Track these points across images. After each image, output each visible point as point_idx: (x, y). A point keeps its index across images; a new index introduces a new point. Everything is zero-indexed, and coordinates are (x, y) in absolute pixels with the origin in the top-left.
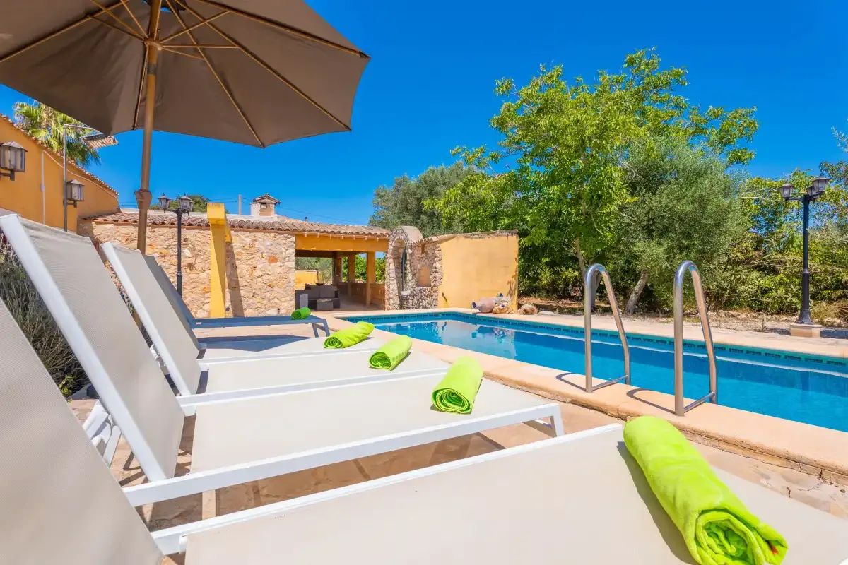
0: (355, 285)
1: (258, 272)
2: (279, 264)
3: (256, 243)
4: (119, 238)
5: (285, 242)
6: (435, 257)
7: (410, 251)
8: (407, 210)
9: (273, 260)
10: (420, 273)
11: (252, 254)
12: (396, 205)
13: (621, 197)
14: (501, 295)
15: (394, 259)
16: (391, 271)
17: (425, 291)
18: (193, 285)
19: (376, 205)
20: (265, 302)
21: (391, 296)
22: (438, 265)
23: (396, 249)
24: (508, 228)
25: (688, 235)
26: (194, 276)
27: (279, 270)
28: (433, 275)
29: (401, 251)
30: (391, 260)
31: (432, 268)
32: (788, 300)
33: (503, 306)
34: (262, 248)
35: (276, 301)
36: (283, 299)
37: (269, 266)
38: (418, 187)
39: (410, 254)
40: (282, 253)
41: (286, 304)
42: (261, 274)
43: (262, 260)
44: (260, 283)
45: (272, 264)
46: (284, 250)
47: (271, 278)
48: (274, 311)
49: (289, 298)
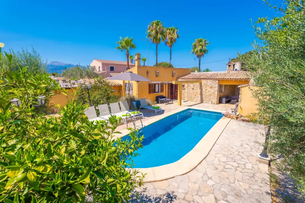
1: (207, 91)
2: (213, 89)
3: (207, 83)
5: (215, 82)
9: (211, 88)
11: (206, 86)
18: (193, 93)
20: (208, 99)
26: (194, 91)
27: (213, 91)
33: (230, 116)
34: (209, 84)
35: (211, 99)
36: (213, 99)
41: (214, 101)
43: (209, 88)
44: (208, 94)
45: (211, 89)
46: (215, 85)
47: (211, 93)
48: (210, 102)
49: (215, 99)
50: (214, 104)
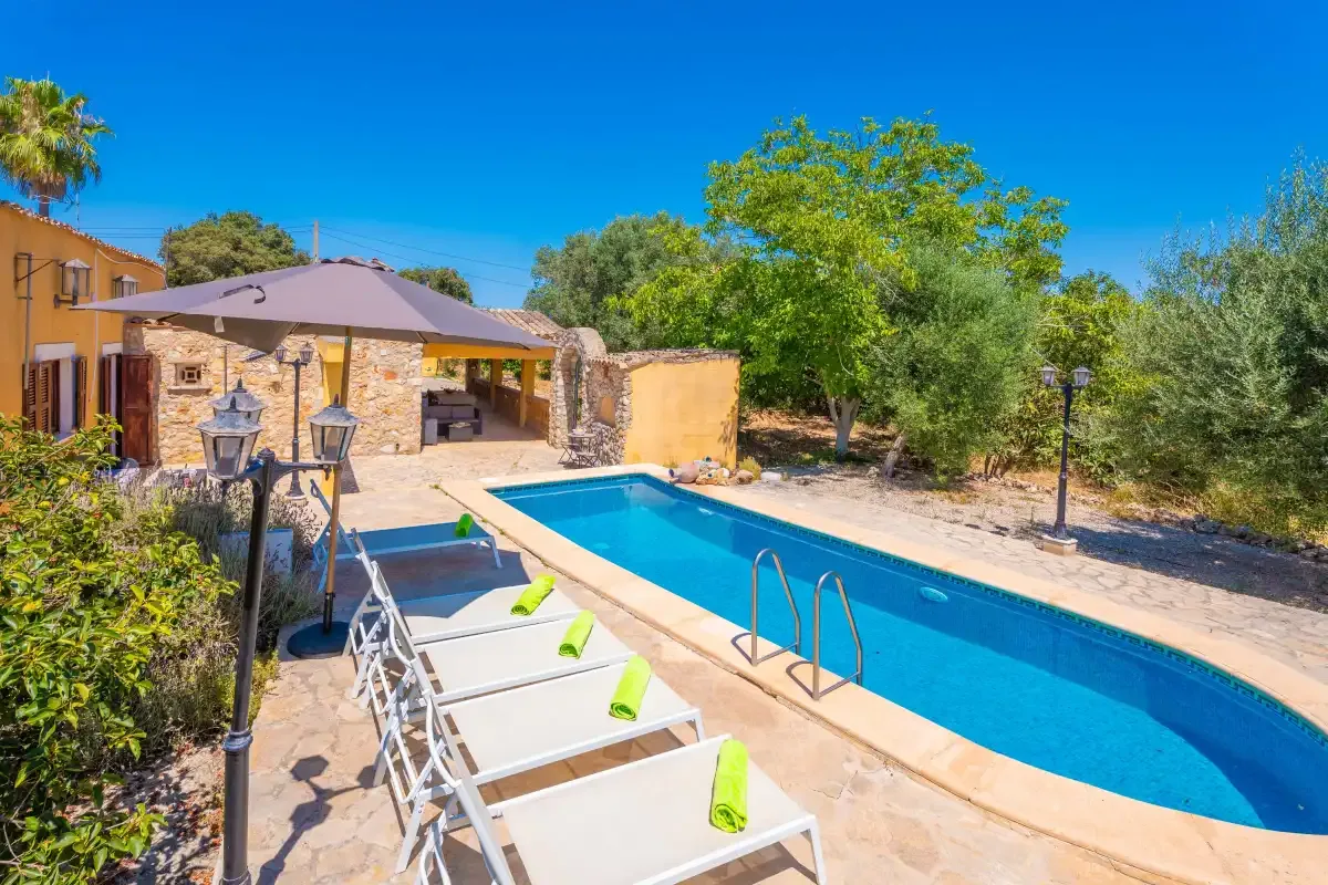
0: (502, 390)
1: (369, 393)
2: (399, 381)
3: (369, 353)
4: (180, 349)
5: (408, 349)
6: (623, 390)
7: (588, 369)
8: (585, 285)
9: (391, 375)
10: (600, 402)
11: (362, 368)
12: (566, 277)
13: (875, 325)
14: (708, 459)
15: (563, 371)
16: (558, 389)
17: (607, 430)
18: (279, 413)
19: (537, 275)
20: (378, 434)
21: (558, 424)
22: (626, 401)
23: (567, 357)
24: (727, 346)
25: (955, 390)
26: (281, 399)
27: (400, 389)
28: (617, 414)
29: (574, 360)
30: (559, 373)
31: (617, 403)
32: (1093, 470)
33: (710, 475)
34: (376, 359)
35: (394, 433)
36: (403, 431)
37: (384, 384)
38: (601, 252)
39: (588, 373)
40: (403, 365)
41: (406, 438)
42: (373, 395)
43: (377, 376)
44: (371, 407)
45: (390, 381)
46: (406, 360)
47: (388, 400)
48: (390, 448)
49: (411, 429)
50: (408, 452)
